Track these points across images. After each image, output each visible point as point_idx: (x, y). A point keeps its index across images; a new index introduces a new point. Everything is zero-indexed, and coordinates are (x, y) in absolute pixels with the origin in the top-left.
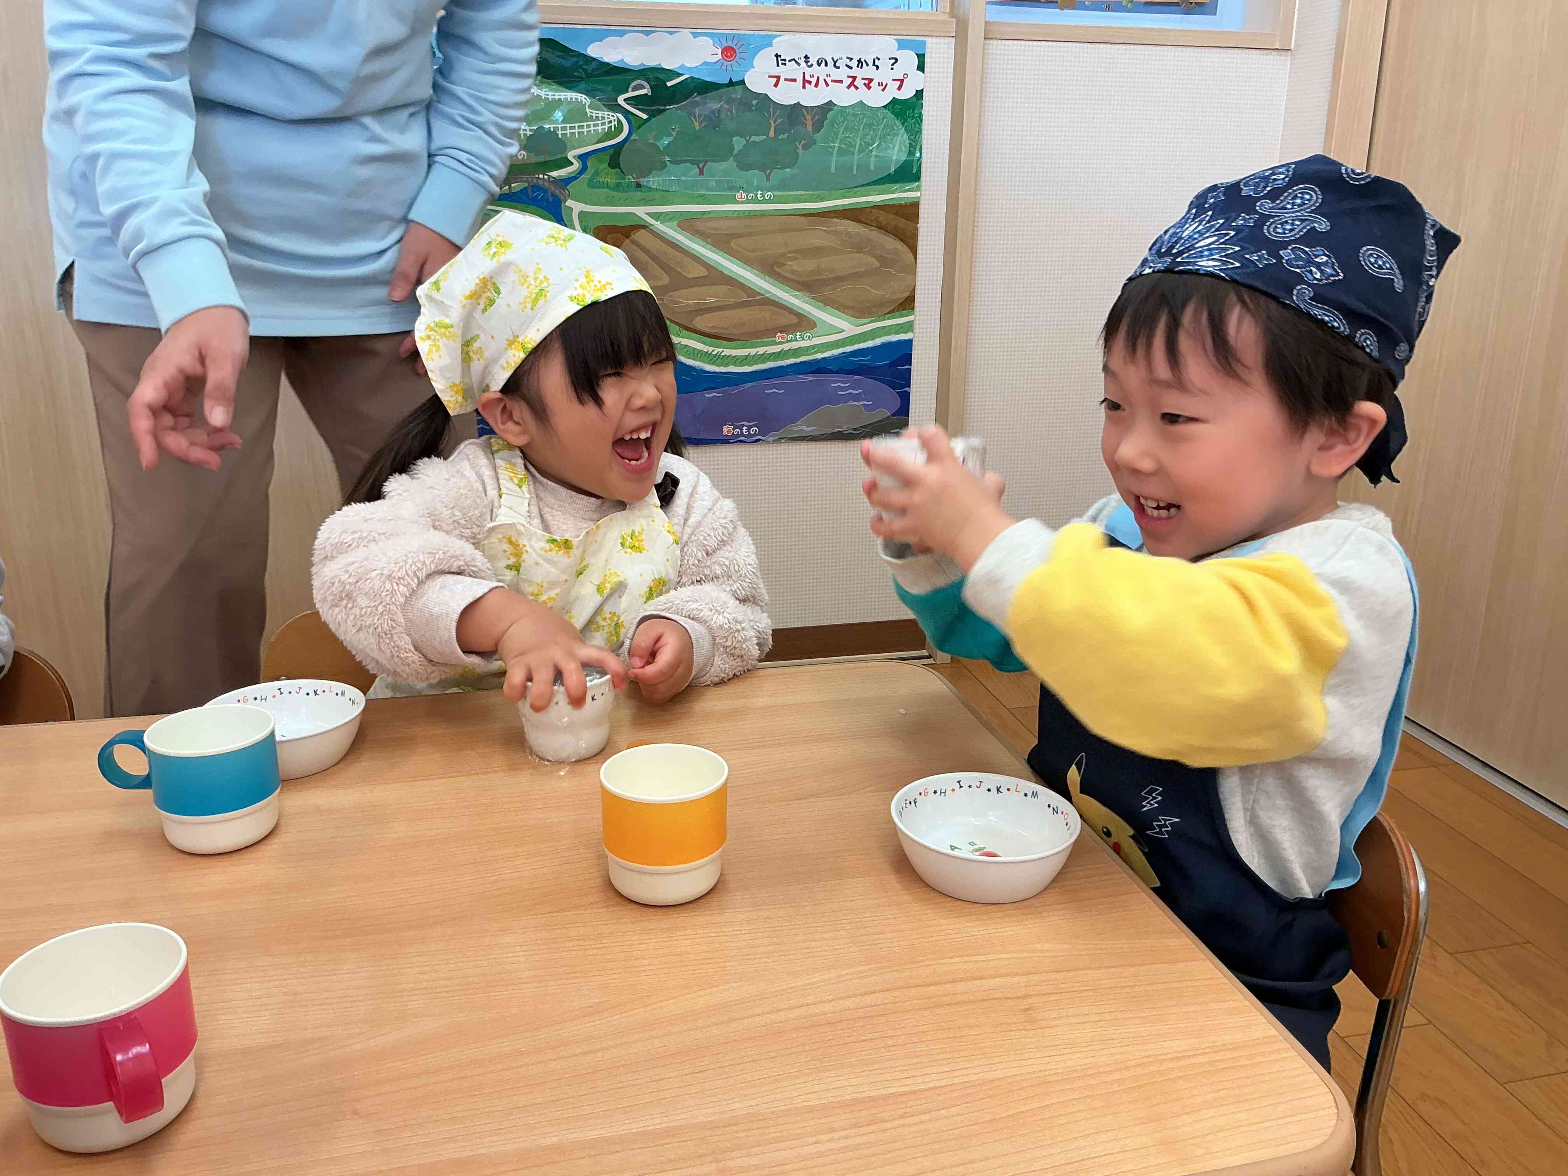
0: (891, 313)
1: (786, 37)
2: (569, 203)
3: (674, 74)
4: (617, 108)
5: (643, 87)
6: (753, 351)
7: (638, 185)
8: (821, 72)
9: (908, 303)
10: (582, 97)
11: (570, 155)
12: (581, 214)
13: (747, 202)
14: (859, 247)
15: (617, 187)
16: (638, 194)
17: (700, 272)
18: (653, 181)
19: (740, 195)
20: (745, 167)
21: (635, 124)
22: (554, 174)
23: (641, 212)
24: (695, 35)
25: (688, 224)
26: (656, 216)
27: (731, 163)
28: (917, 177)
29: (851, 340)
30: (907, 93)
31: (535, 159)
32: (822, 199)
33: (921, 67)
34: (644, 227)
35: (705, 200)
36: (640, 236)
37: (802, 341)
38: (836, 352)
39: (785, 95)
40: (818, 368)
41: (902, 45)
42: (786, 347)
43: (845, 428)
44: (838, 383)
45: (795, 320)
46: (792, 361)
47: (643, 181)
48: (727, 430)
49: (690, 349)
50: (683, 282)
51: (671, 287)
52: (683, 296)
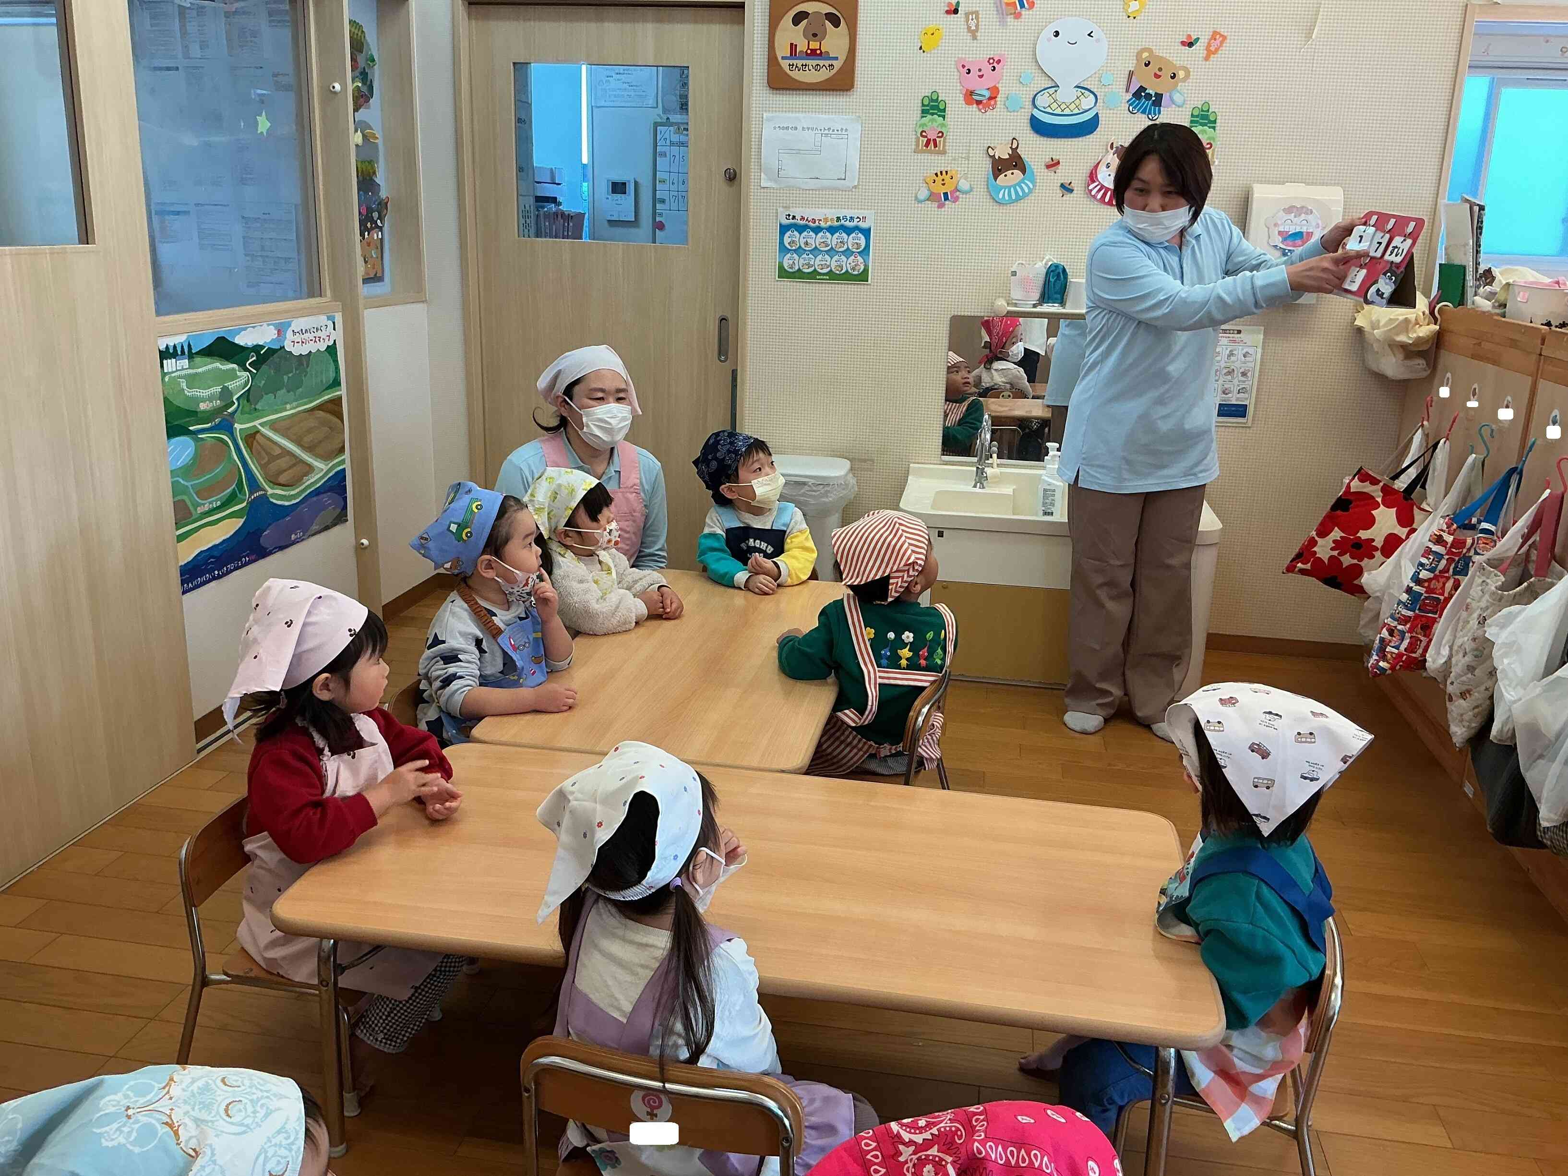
0: (336, 456)
1: (295, 320)
2: (236, 425)
3: (262, 347)
4: (246, 370)
5: (253, 356)
6: (298, 490)
7: (256, 409)
8: (306, 336)
9: (342, 450)
10: (235, 366)
11: (234, 399)
12: (240, 430)
13: (291, 409)
14: (324, 424)
15: (249, 412)
16: (254, 415)
17: (278, 451)
18: (260, 406)
19: (288, 406)
20: (288, 391)
21: (253, 376)
22: (229, 411)
23: (257, 423)
24: (268, 325)
25: (274, 426)
26: (260, 424)
27: (284, 391)
28: (339, 384)
29: (328, 472)
30: (331, 343)
31: (223, 404)
32: (311, 402)
33: (334, 329)
34: (258, 432)
35: (277, 412)
36: (258, 436)
37: (313, 480)
38: (322, 482)
39: (297, 350)
40: (317, 493)
41: (329, 318)
42: (307, 484)
43: (328, 523)
44: (325, 498)
45: (308, 468)
46: (308, 491)
47: (257, 407)
48: (293, 537)
49: (277, 495)
50: (273, 458)
51: (269, 462)
52: (273, 467)
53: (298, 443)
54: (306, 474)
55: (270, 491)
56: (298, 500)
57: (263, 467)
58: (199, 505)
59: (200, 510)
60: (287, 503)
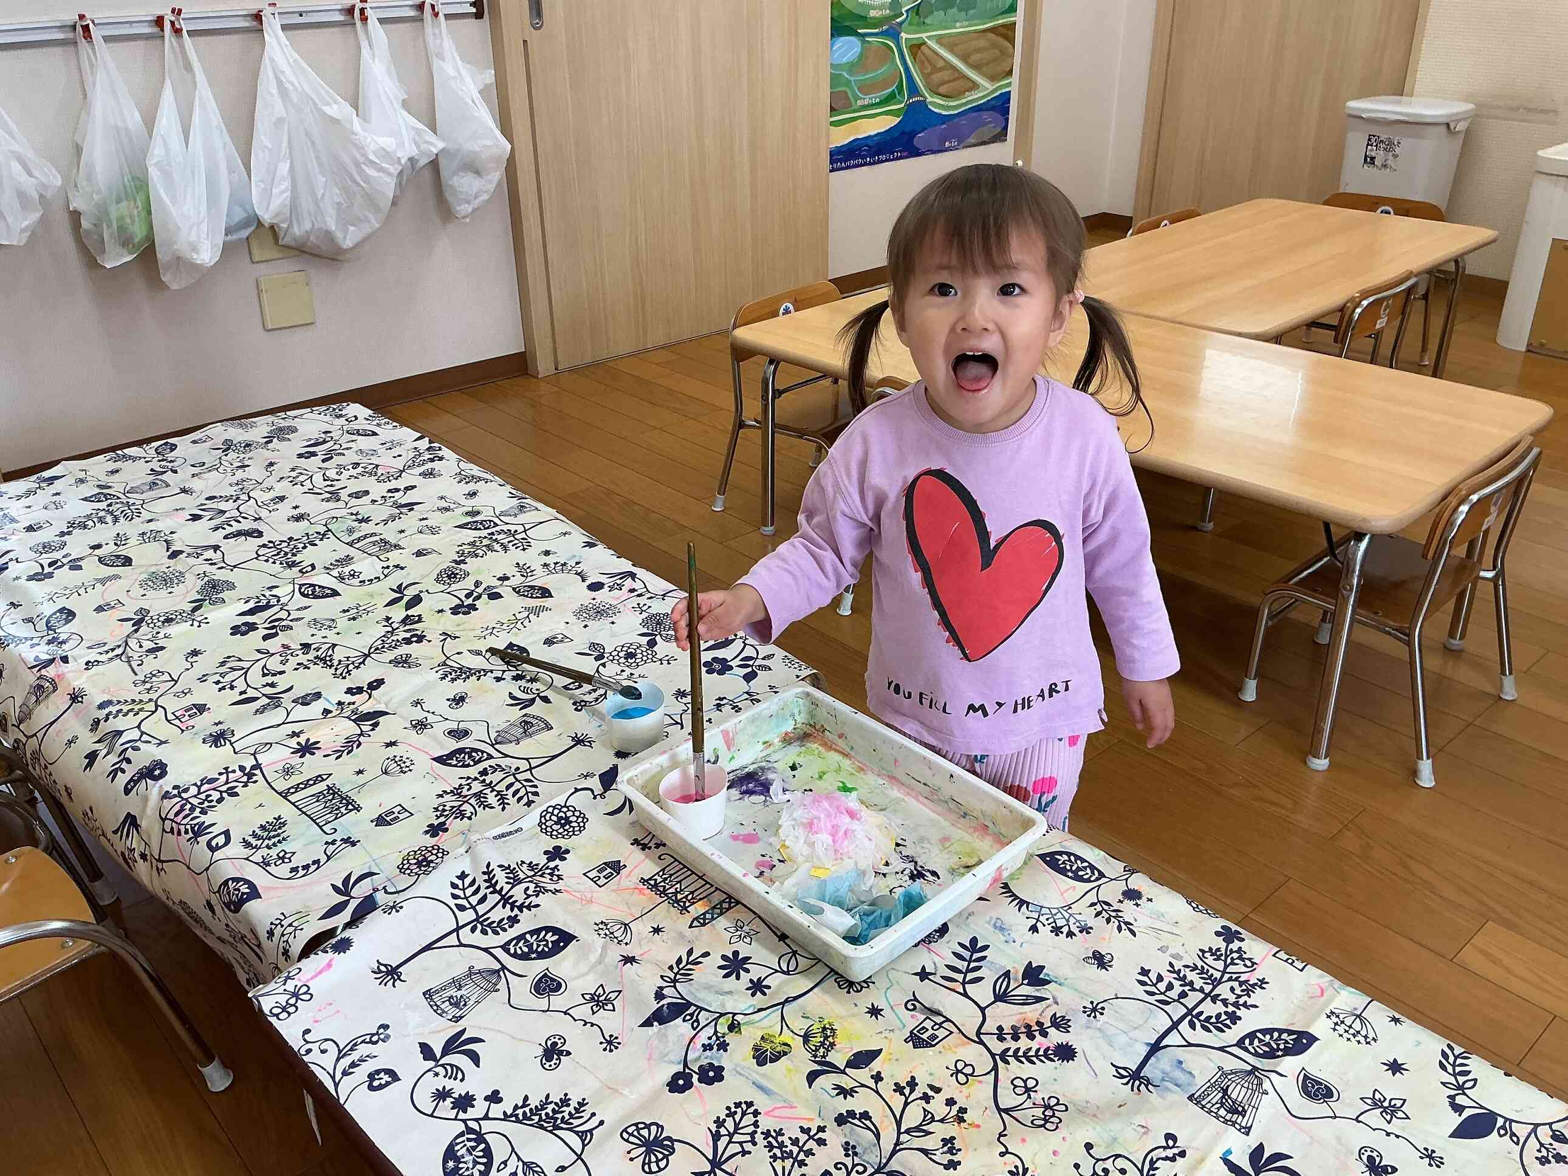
0: (1004, 78)
2: (903, 34)
6: (958, 103)
7: (924, 23)
9: (1010, 73)
11: (903, 10)
12: (907, 39)
13: (960, 27)
14: (994, 46)
15: (918, 24)
16: (922, 27)
17: (942, 64)
18: (928, 21)
19: (958, 24)
20: (960, 10)
22: (897, 20)
23: (924, 35)
25: (940, 40)
26: (927, 37)
27: (955, 10)
28: (1015, 10)
29: (993, 92)
31: (892, 14)
32: (983, 24)
34: (924, 43)
35: (946, 28)
36: (923, 48)
37: (975, 95)
38: (985, 100)
40: (978, 109)
42: (969, 99)
43: (986, 139)
44: (986, 116)
45: (971, 85)
46: (970, 106)
47: (926, 21)
48: (947, 144)
49: (937, 104)
50: (936, 70)
51: (932, 73)
52: (936, 77)
53: (964, 59)
54: (970, 90)
55: (929, 99)
56: (956, 112)
57: (926, 77)
58: (860, 99)
59: (859, 103)
60: (944, 113)
